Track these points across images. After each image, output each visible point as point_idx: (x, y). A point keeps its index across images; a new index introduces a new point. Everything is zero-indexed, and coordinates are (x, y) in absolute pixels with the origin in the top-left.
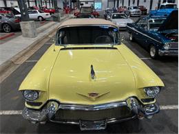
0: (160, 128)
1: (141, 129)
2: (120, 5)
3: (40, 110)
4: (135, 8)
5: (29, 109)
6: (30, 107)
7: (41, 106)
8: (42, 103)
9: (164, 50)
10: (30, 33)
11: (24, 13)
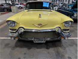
0: (71, 46)
1: (62, 46)
2: (55, 3)
3: (15, 32)
4: (61, 4)
5: (11, 32)
6: (11, 31)
7: (16, 30)
8: (16, 29)
9: (74, 16)
10: (15, 11)
11: (13, 3)
